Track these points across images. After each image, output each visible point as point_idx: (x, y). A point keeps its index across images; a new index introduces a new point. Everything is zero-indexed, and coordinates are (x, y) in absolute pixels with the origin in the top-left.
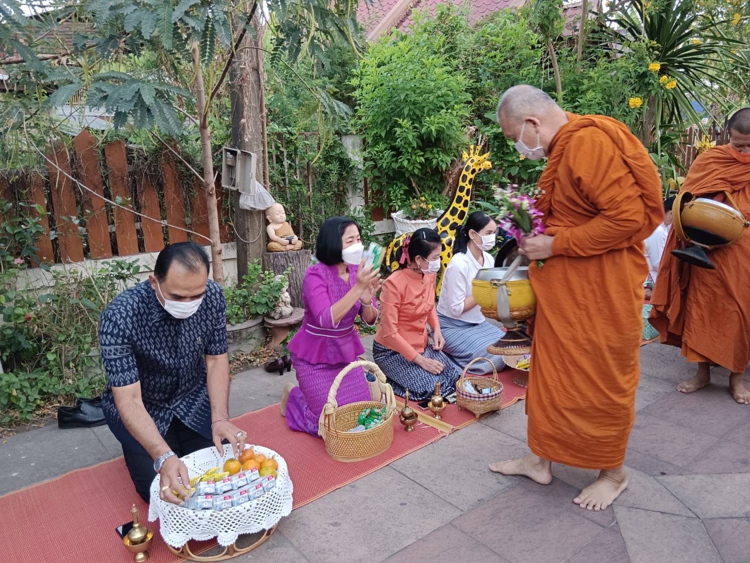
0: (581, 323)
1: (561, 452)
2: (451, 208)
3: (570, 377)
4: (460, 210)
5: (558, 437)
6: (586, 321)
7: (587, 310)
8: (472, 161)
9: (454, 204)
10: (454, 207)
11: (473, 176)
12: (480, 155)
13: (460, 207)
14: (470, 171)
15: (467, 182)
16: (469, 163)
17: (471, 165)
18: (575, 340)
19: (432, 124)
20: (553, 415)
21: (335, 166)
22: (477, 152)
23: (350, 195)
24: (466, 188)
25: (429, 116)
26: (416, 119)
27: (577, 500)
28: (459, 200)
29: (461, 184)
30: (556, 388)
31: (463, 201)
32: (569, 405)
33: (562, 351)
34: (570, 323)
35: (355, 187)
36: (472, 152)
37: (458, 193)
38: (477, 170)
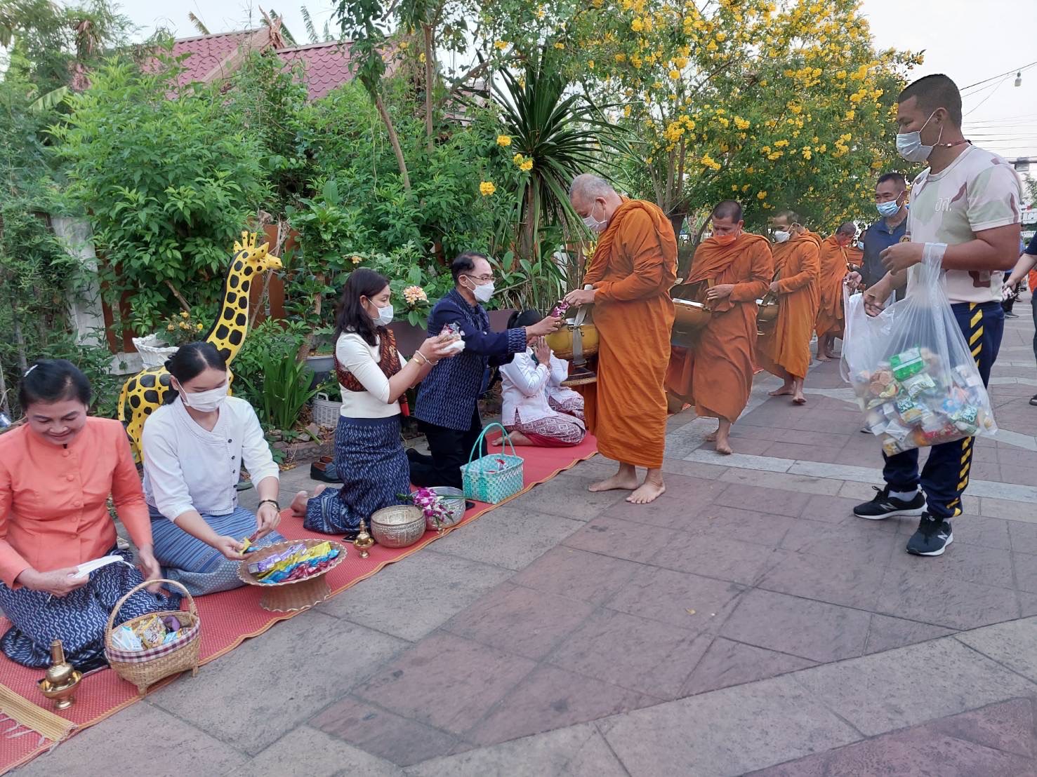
0: (635, 351)
1: (624, 452)
2: (217, 327)
3: (629, 393)
4: (231, 329)
5: (623, 440)
6: (638, 349)
7: (639, 341)
8: (245, 255)
9: (222, 321)
10: (222, 326)
11: (249, 278)
12: (257, 246)
13: (231, 324)
14: (242, 270)
15: (239, 287)
16: (240, 258)
17: (243, 261)
18: (632, 365)
19: (183, 199)
20: (618, 423)
21: (32, 266)
22: (252, 242)
23: (73, 311)
24: (239, 296)
25: (177, 186)
26: (157, 191)
27: (629, 499)
28: (229, 313)
29: (230, 289)
30: (619, 402)
31: (235, 316)
32: (630, 414)
33: (624, 374)
34: (627, 352)
35: (79, 297)
36: (245, 242)
37: (226, 304)
38: (254, 267)
